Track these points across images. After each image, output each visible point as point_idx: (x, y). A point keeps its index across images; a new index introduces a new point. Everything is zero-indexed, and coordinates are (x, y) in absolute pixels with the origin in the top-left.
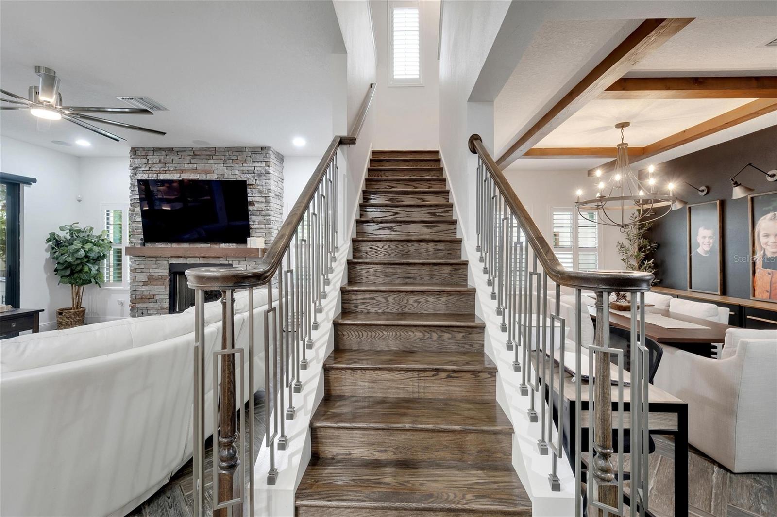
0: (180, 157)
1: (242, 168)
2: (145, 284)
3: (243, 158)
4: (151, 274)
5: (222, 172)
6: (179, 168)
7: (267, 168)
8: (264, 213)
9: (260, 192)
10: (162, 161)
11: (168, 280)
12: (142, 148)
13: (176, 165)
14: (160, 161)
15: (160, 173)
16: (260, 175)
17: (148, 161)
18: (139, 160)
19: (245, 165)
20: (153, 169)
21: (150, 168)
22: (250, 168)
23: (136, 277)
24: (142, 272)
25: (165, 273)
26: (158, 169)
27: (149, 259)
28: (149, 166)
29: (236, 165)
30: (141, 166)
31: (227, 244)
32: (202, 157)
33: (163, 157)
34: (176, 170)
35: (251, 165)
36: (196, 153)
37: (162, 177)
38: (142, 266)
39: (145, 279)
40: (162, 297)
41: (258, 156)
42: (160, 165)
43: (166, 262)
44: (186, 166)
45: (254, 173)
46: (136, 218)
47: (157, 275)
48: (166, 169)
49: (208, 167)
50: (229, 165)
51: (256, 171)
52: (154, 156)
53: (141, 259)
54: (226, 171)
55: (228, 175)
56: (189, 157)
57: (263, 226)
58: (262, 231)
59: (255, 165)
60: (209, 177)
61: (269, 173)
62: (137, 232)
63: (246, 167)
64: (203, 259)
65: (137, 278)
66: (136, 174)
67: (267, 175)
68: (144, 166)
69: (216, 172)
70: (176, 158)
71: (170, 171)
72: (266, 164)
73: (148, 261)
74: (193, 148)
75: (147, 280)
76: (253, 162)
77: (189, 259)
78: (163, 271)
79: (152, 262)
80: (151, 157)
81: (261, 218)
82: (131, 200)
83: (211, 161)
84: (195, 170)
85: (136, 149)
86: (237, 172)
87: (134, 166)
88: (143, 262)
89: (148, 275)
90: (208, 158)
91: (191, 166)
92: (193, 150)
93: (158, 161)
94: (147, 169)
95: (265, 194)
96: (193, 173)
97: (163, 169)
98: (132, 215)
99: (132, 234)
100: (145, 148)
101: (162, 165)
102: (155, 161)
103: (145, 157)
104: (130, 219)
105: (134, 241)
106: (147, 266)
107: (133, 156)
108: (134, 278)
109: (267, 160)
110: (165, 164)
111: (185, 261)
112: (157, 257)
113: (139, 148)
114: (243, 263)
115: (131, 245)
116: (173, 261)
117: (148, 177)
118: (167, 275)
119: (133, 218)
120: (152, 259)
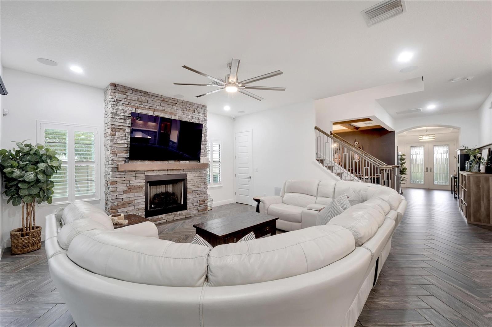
0: (153, 99)
1: (192, 115)
2: (125, 192)
3: (193, 109)
4: (131, 185)
5: (181, 116)
6: (153, 108)
7: (205, 118)
10: (140, 100)
11: (144, 188)
12: (122, 86)
13: (150, 105)
14: (138, 99)
15: (138, 108)
17: (127, 97)
18: (120, 95)
19: (194, 114)
20: (132, 104)
21: (129, 102)
22: (196, 116)
24: (123, 183)
25: (142, 182)
26: (136, 105)
27: (130, 173)
28: (128, 101)
29: (189, 113)
30: (121, 100)
31: (184, 161)
32: (169, 103)
33: (139, 97)
34: (150, 108)
35: (197, 114)
36: (165, 100)
37: (139, 111)
38: (123, 179)
39: (126, 189)
40: (140, 201)
41: (200, 110)
42: (138, 102)
43: (143, 175)
44: (158, 107)
45: (199, 119)
46: (117, 140)
47: (135, 185)
48: (143, 106)
49: (172, 111)
50: (185, 112)
51: (200, 118)
52: (132, 95)
53: (123, 173)
54: (183, 115)
55: (185, 118)
56: (160, 101)
58: (204, 153)
59: (199, 115)
60: (173, 117)
61: (206, 121)
62: (118, 152)
63: (195, 115)
64: (169, 171)
65: (118, 188)
66: (116, 105)
68: (124, 100)
69: (177, 115)
70: (150, 100)
71: (146, 108)
72: (205, 115)
73: (128, 174)
74: (162, 96)
76: (199, 113)
77: (160, 172)
78: (141, 181)
79: (132, 176)
80: (129, 94)
81: (203, 146)
82: (111, 126)
83: (175, 107)
84: (164, 111)
85: (116, 85)
86: (189, 117)
87: (116, 99)
88: (124, 176)
89: (128, 185)
90: (173, 105)
91: (161, 108)
92: (163, 97)
93: (136, 100)
94: (128, 103)
95: (205, 132)
97: (140, 106)
98: (114, 138)
99: (114, 153)
100: (124, 86)
101: (139, 103)
102: (133, 98)
103: (125, 93)
104: (112, 140)
105: (116, 159)
106: (128, 179)
107: (113, 91)
108: (116, 189)
109: (205, 113)
110: (142, 102)
111: (158, 173)
112: (137, 171)
113: (119, 85)
114: (193, 173)
115: (112, 162)
116: (150, 174)
117: (128, 110)
118: (144, 184)
119: (115, 140)
120: (132, 173)
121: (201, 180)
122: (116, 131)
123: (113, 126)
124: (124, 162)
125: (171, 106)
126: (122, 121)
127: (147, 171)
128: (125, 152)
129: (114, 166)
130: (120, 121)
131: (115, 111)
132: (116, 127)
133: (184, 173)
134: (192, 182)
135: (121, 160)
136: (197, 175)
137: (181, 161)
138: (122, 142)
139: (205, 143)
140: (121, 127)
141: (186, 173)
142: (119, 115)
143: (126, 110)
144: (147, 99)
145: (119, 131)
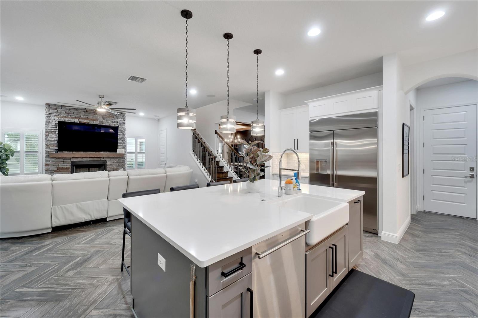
0: (78, 111)
2: (55, 171)
3: (112, 116)
4: (59, 167)
5: (102, 121)
6: (78, 117)
7: (124, 121)
8: (122, 139)
9: (121, 131)
10: (68, 112)
11: (70, 169)
12: (54, 104)
13: (76, 115)
14: (66, 112)
15: (66, 118)
16: (121, 124)
17: (58, 111)
18: (52, 110)
19: (114, 119)
20: (61, 115)
21: (59, 115)
22: (116, 121)
23: (49, 168)
24: (54, 166)
26: (65, 116)
27: (59, 159)
28: (59, 113)
29: (109, 118)
30: (53, 113)
31: (104, 152)
32: (91, 113)
33: (67, 110)
34: (75, 117)
35: (116, 119)
36: (88, 111)
37: (67, 120)
38: (54, 163)
39: (56, 169)
41: (119, 116)
42: (65, 114)
43: (69, 161)
44: (82, 116)
45: (118, 122)
46: (50, 139)
47: (63, 167)
48: (70, 116)
49: (94, 118)
50: (105, 118)
51: (119, 122)
52: (62, 109)
53: (53, 159)
55: (105, 122)
56: (84, 112)
57: (122, 145)
58: (121, 146)
60: (95, 122)
61: (125, 123)
62: (50, 146)
64: (91, 158)
66: (50, 117)
67: (124, 124)
68: (55, 113)
69: (98, 120)
70: (75, 112)
71: (72, 118)
73: (57, 160)
75: (57, 169)
76: (117, 118)
77: (83, 159)
78: (67, 165)
79: (61, 161)
80: (59, 109)
81: (121, 141)
82: (46, 130)
83: (96, 116)
84: (87, 119)
85: (49, 104)
86: (109, 121)
87: (49, 113)
88: (54, 161)
89: (58, 167)
90: (95, 114)
91: (85, 116)
92: (86, 109)
93: (65, 112)
94: (58, 115)
96: (86, 120)
97: (67, 116)
98: (47, 137)
99: (47, 147)
100: (56, 105)
101: (67, 114)
102: (62, 112)
103: (56, 109)
104: (46, 139)
105: (48, 150)
106: (57, 163)
107: (47, 108)
108: (48, 169)
109: (124, 118)
110: (69, 114)
111: (81, 160)
112: (64, 158)
113: (51, 104)
114: (111, 160)
115: (46, 152)
116: (75, 160)
117: (58, 119)
118: (70, 166)
119: (48, 139)
120: (60, 159)
121: (119, 165)
122: (49, 133)
123: (47, 130)
124: (54, 152)
125: (93, 115)
126: (54, 126)
127: (73, 158)
128: (56, 146)
129: (47, 154)
130: (52, 126)
131: (48, 120)
132: (49, 130)
133: (104, 160)
134: (111, 166)
135: (52, 151)
136: (115, 162)
137: (102, 151)
138: (53, 139)
139: (124, 139)
140: (53, 131)
141: (106, 160)
142: (51, 123)
143: (55, 119)
144: (73, 111)
145: (51, 133)
